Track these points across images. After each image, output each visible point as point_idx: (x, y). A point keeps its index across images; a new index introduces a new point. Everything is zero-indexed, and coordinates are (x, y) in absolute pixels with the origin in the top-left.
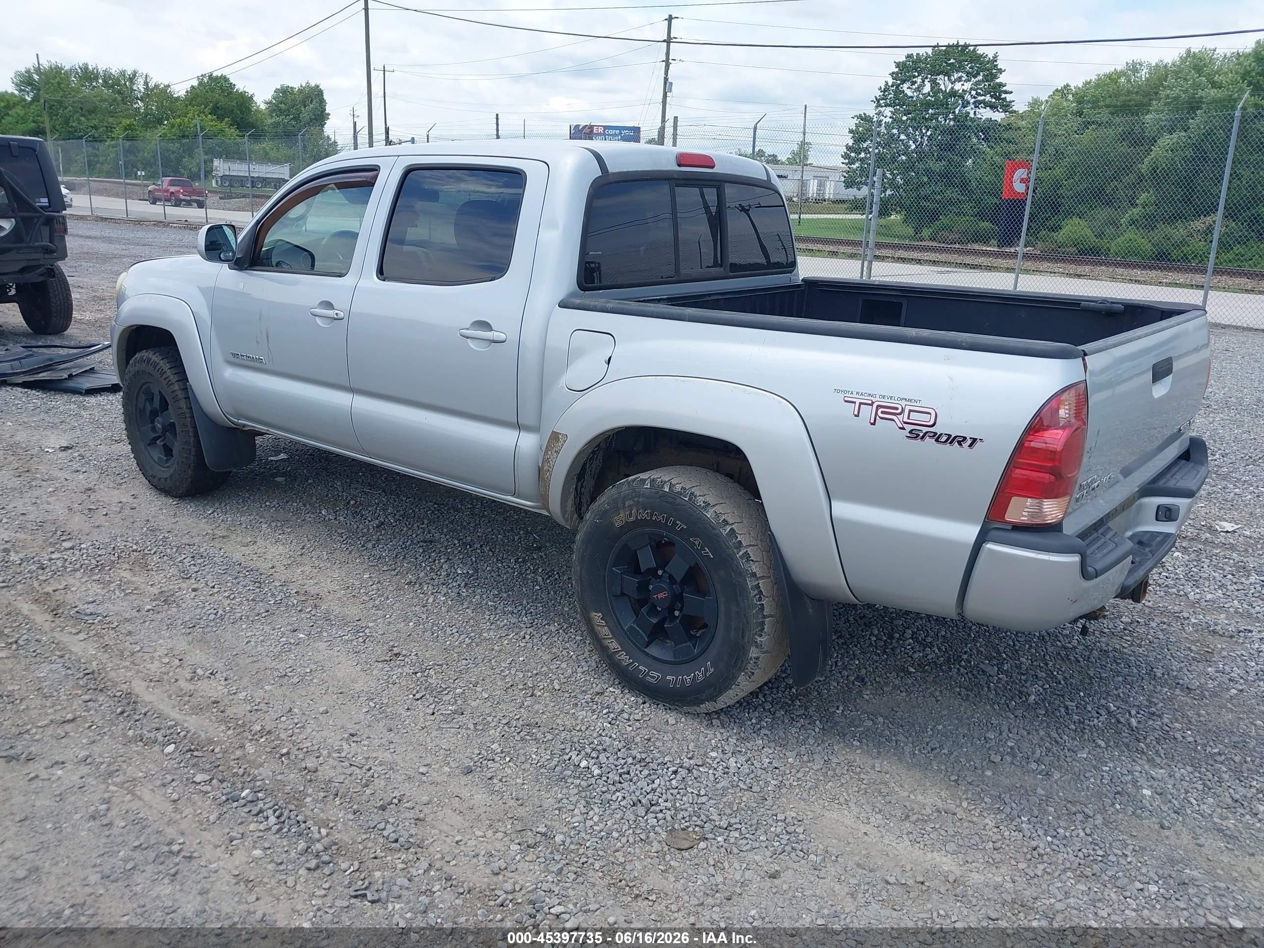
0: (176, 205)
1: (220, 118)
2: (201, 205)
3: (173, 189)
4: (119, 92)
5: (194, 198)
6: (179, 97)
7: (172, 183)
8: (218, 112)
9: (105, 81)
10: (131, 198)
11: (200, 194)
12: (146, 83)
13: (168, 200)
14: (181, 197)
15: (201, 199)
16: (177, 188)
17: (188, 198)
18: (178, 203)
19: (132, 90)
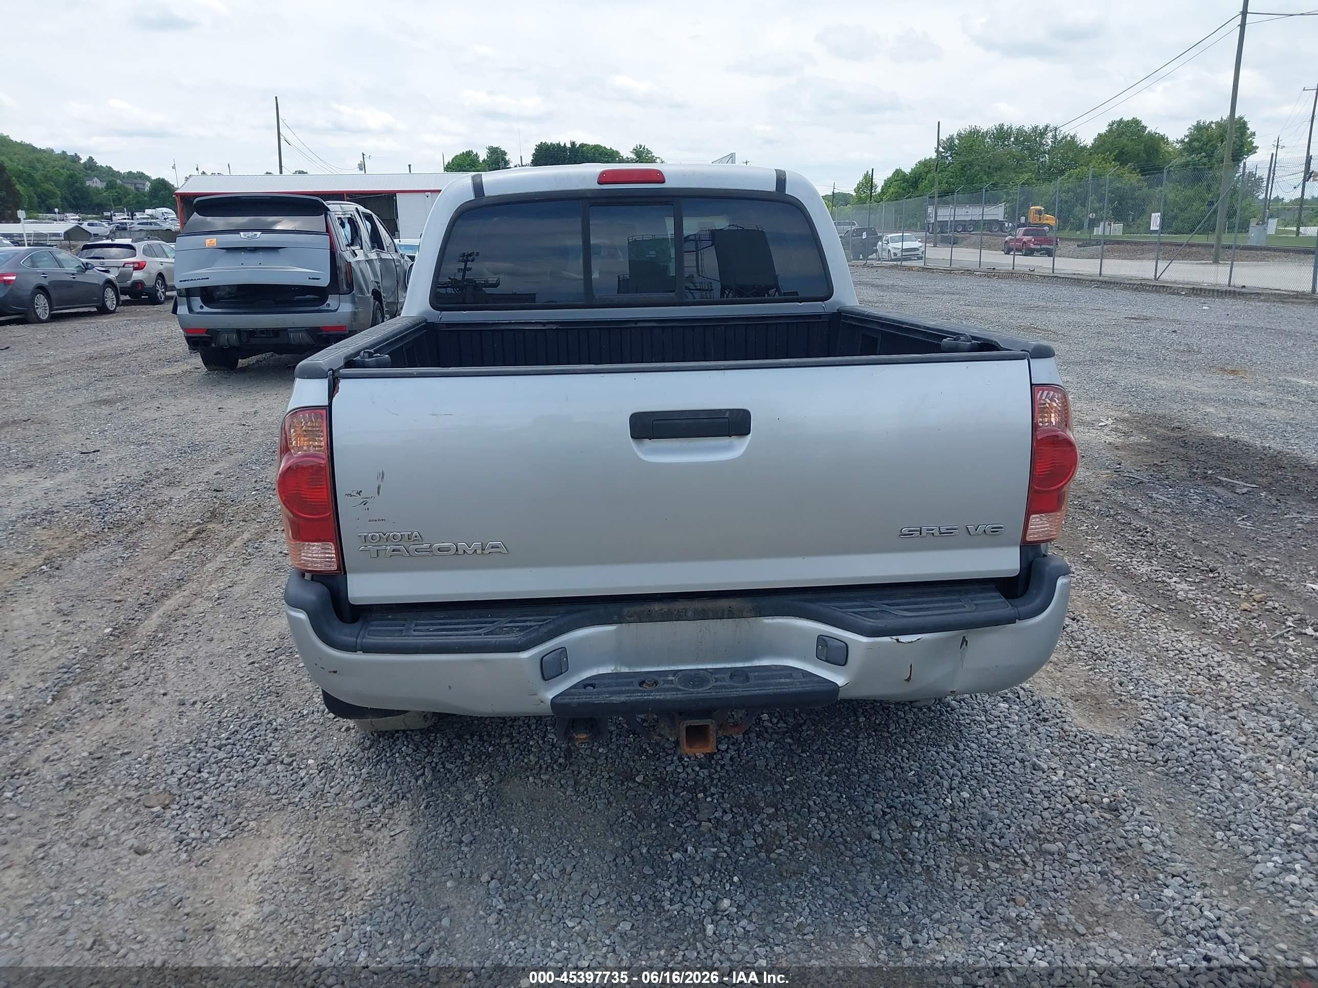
0: (1025, 255)
1: (1123, 163)
2: (1049, 253)
3: (1026, 238)
4: (1028, 148)
5: (1044, 246)
6: (1085, 146)
7: (1026, 234)
8: (1122, 158)
9: (1016, 139)
10: (985, 248)
11: (1049, 242)
12: (1055, 137)
13: (1020, 250)
14: (1032, 246)
15: (1051, 247)
16: (1029, 238)
17: (1038, 247)
18: (1030, 252)
19: (1041, 144)
